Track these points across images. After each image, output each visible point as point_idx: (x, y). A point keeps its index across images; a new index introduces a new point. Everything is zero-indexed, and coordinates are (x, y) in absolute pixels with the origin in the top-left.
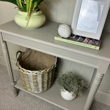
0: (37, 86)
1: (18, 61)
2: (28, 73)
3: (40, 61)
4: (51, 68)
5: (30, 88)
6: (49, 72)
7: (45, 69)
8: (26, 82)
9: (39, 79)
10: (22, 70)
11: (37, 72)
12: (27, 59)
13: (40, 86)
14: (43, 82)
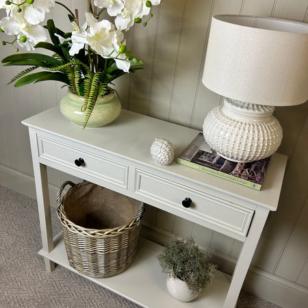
0: (95, 261)
1: (62, 203)
2: (77, 232)
3: (112, 207)
4: (128, 226)
5: (80, 264)
6: (121, 235)
7: (113, 228)
8: (74, 250)
9: (100, 246)
10: (67, 223)
11: (96, 231)
12: (84, 200)
13: (101, 262)
14: (107, 256)
